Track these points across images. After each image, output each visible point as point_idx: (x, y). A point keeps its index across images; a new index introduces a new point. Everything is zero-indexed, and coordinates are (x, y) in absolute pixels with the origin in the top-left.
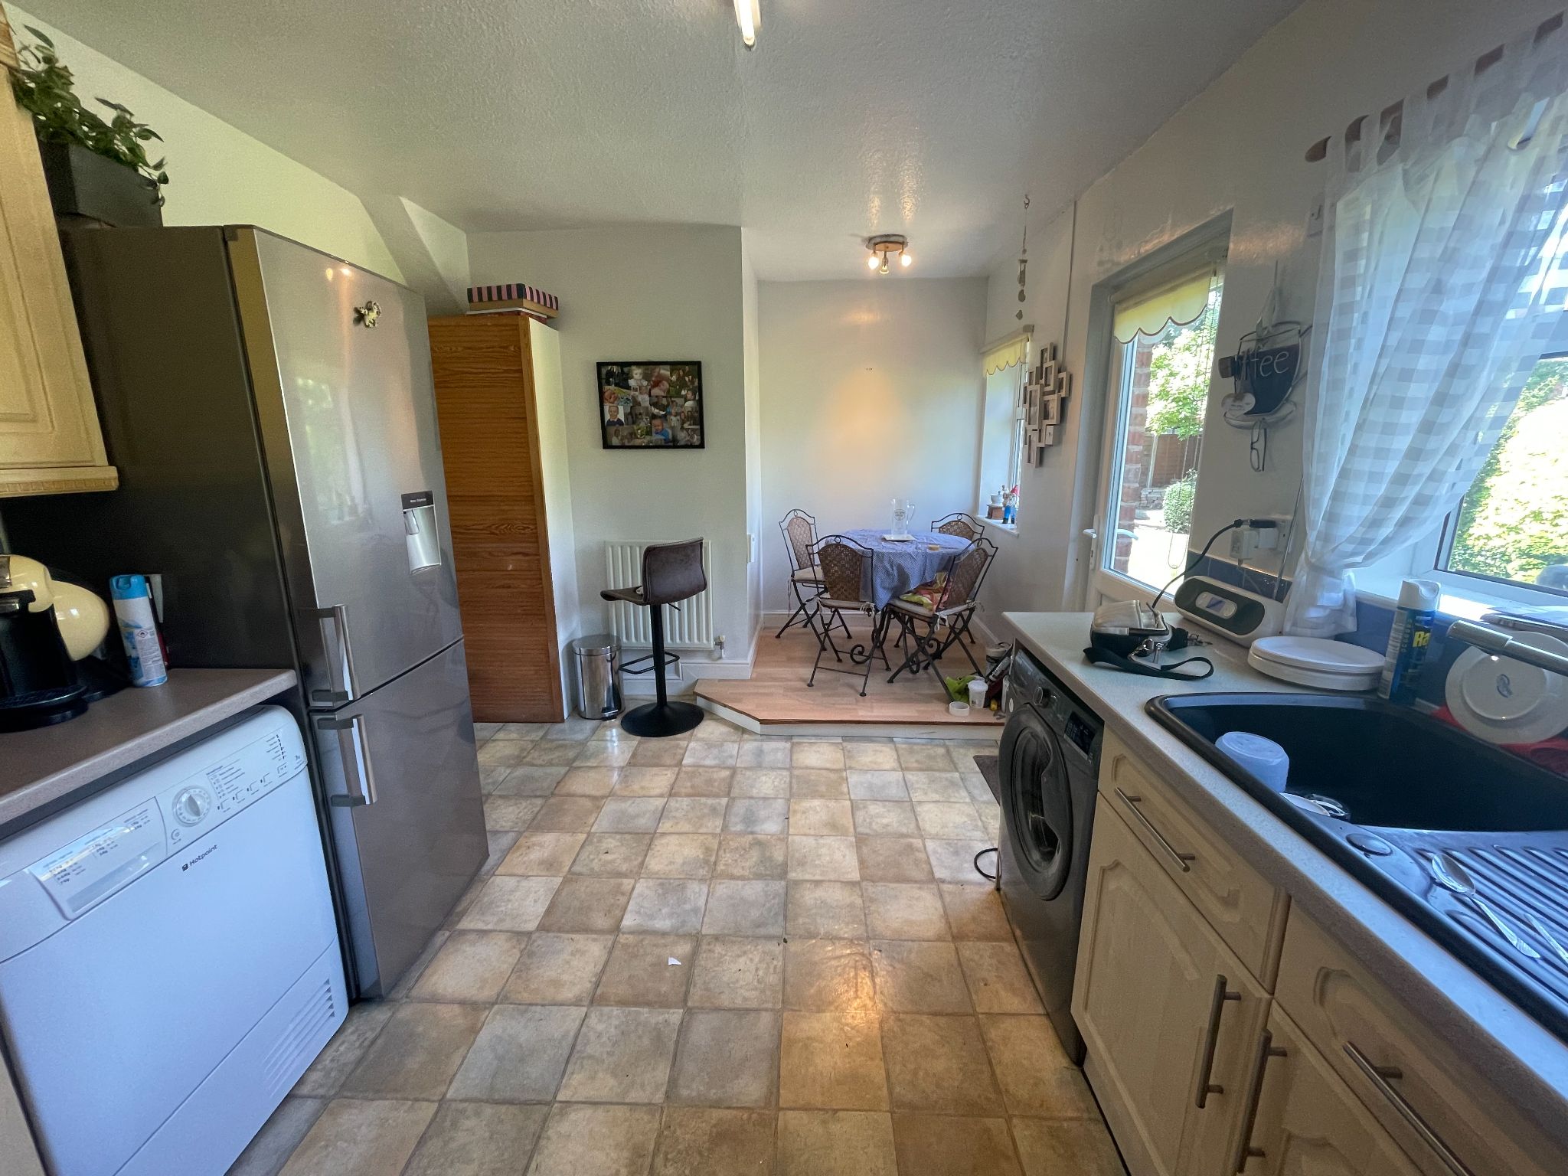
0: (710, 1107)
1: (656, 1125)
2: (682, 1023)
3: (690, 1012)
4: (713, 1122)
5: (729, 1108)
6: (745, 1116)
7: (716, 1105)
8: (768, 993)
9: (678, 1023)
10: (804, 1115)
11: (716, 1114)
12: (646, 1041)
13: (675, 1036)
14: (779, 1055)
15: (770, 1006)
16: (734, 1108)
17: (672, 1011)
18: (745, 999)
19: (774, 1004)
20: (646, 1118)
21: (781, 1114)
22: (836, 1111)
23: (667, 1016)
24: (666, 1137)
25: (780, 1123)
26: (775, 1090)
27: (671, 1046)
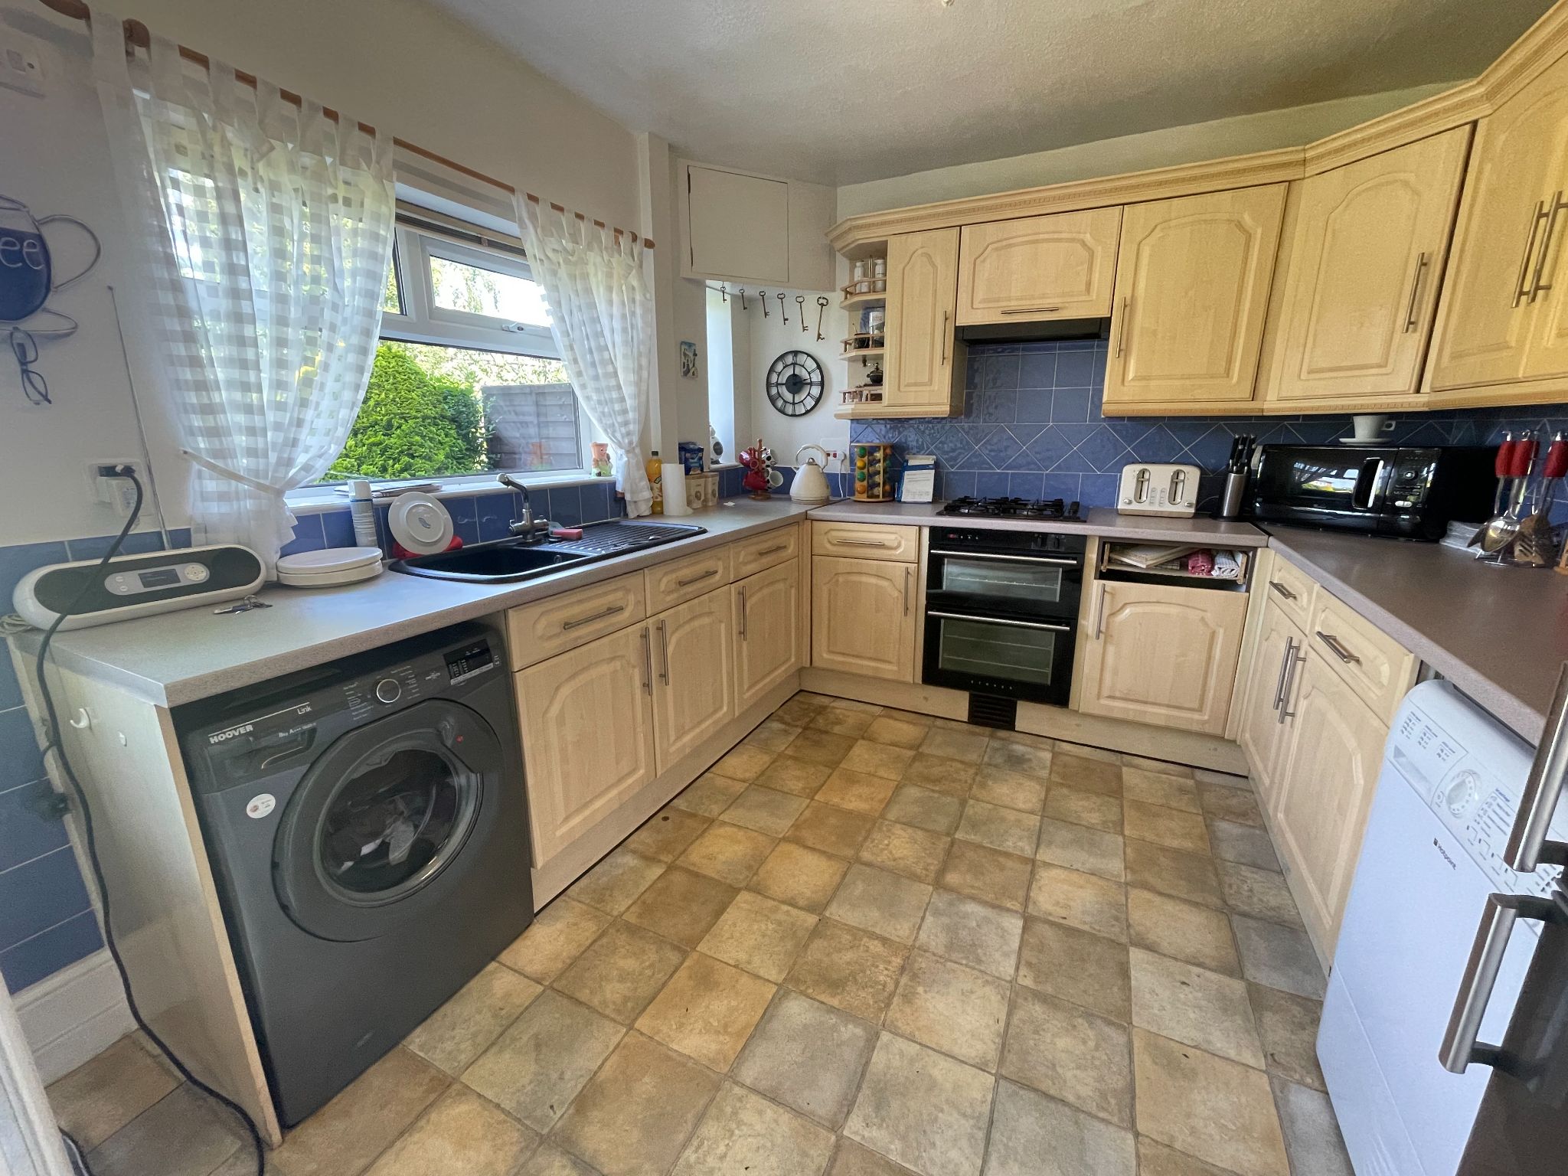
0: (838, 1010)
1: (890, 1014)
2: (849, 1113)
3: (835, 1127)
4: (839, 997)
5: (822, 1003)
6: (810, 991)
7: (831, 1010)
8: (729, 1110)
9: (853, 1116)
10: (762, 973)
11: (835, 1002)
12: (895, 1104)
13: (860, 1098)
14: (756, 1029)
15: (737, 1090)
16: (818, 1001)
17: (857, 1139)
18: (761, 1113)
19: (731, 1089)
20: (900, 1024)
21: (780, 981)
22: (734, 966)
23: (866, 1134)
24: (883, 1002)
25: (783, 976)
26: (777, 1001)
27: (866, 1091)
